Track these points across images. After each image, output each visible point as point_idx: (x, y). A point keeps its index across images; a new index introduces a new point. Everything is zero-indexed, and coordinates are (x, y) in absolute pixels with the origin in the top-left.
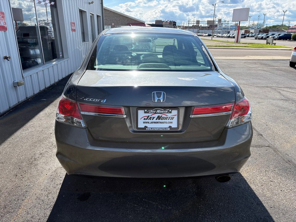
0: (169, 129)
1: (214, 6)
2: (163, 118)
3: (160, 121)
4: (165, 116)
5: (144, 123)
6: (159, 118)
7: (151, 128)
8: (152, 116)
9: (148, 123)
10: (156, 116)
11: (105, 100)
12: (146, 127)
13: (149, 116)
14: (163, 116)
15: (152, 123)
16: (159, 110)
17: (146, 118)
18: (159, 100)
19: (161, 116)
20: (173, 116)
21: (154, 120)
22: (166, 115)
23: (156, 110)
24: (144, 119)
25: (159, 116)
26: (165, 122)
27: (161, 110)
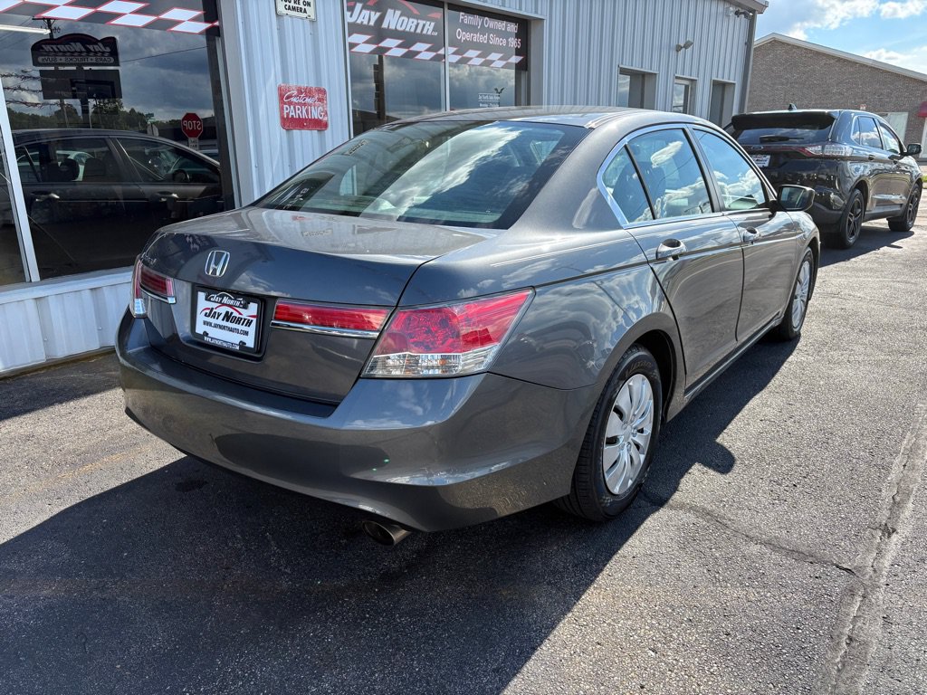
0: (238, 347)
2: (238, 321)
3: (230, 325)
4: (238, 315)
5: (204, 323)
6: (228, 317)
7: (212, 338)
8: (217, 311)
9: (210, 324)
10: (223, 310)
12: (206, 334)
13: (213, 308)
14: (236, 315)
15: (215, 326)
16: (227, 296)
17: (208, 311)
18: (215, 270)
19: (232, 313)
20: (251, 319)
21: (220, 321)
22: (240, 314)
23: (222, 296)
24: (206, 315)
25: (227, 312)
26: (236, 331)
27: (230, 298)
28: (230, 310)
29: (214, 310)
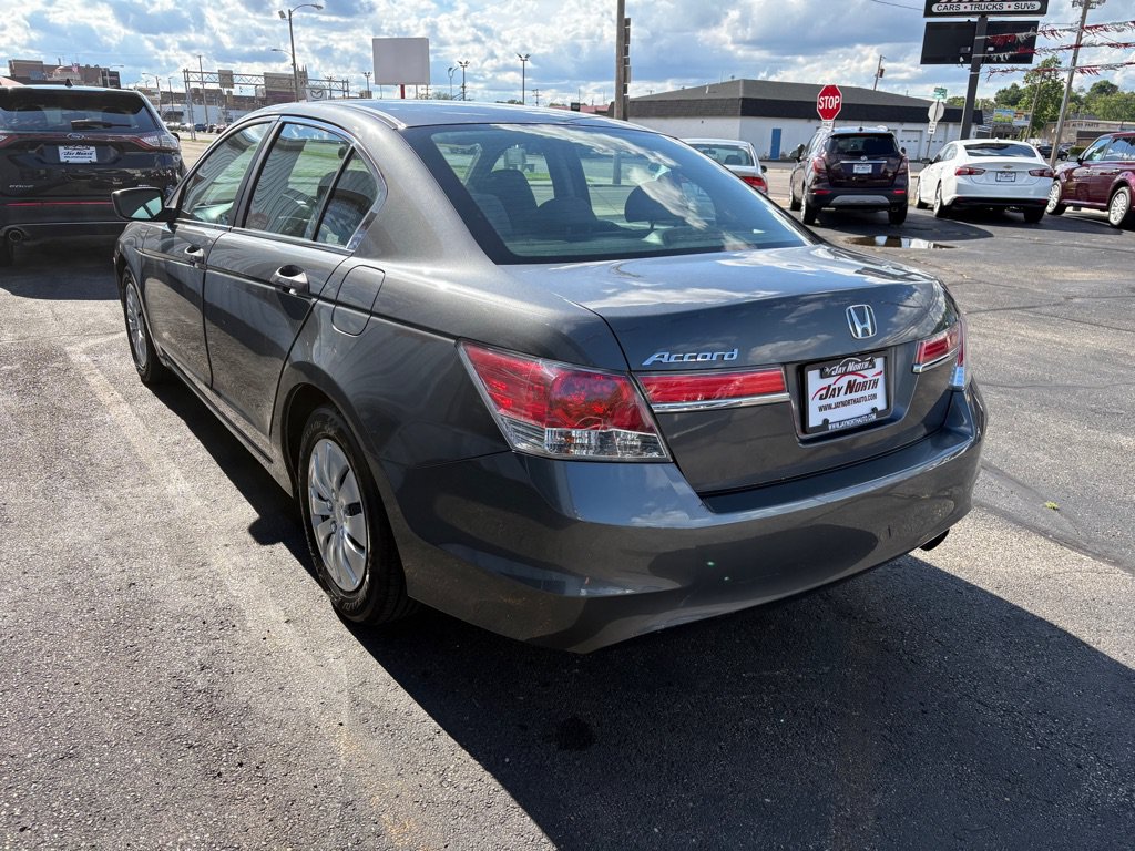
0: (874, 416)
1: (288, 17)
2: (863, 386)
3: (854, 395)
5: (821, 409)
6: (850, 387)
7: (840, 422)
8: (836, 386)
9: (830, 407)
10: (844, 382)
11: (736, 351)
12: (826, 422)
13: (830, 386)
14: (860, 380)
15: (837, 405)
16: (852, 361)
17: (824, 392)
19: (855, 381)
20: (877, 377)
21: (842, 397)
22: (865, 377)
23: (846, 364)
24: (821, 398)
25: (850, 382)
26: (864, 399)
27: (857, 362)
28: (852, 378)
29: (833, 387)
